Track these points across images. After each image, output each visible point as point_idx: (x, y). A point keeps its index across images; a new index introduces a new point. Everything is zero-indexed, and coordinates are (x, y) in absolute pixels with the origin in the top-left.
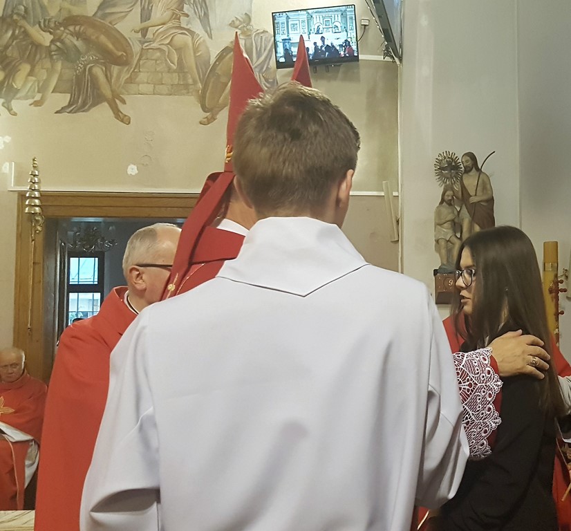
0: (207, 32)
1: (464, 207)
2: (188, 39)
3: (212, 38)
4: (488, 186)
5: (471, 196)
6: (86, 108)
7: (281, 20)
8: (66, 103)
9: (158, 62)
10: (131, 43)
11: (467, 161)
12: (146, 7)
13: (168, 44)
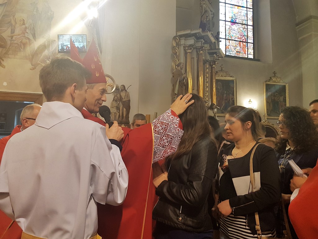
0: (34, 39)
1: (121, 102)
2: (28, 41)
3: (36, 41)
4: (129, 96)
5: (123, 99)
7: (61, 37)
9: (16, 48)
10: (7, 41)
11: (122, 88)
12: (13, 29)
13: (20, 42)
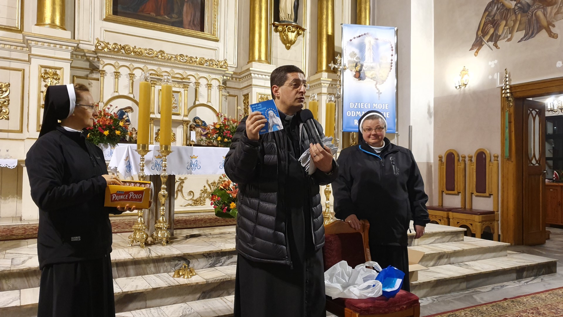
6: (534, 35)
8: (523, 36)
